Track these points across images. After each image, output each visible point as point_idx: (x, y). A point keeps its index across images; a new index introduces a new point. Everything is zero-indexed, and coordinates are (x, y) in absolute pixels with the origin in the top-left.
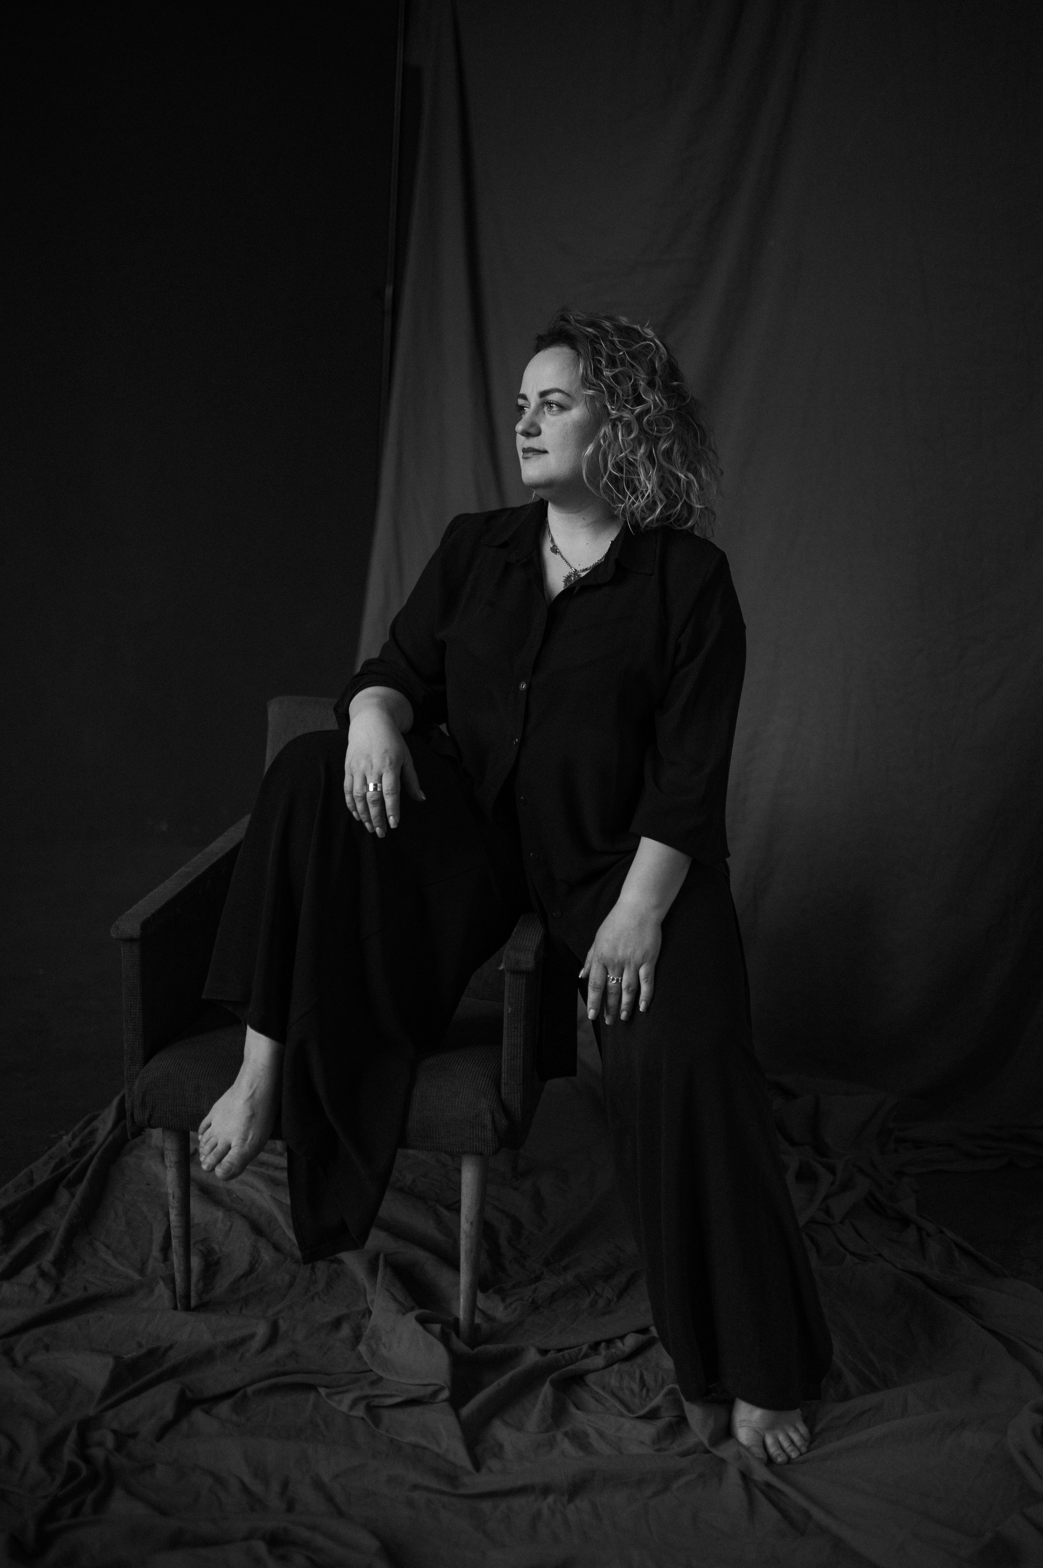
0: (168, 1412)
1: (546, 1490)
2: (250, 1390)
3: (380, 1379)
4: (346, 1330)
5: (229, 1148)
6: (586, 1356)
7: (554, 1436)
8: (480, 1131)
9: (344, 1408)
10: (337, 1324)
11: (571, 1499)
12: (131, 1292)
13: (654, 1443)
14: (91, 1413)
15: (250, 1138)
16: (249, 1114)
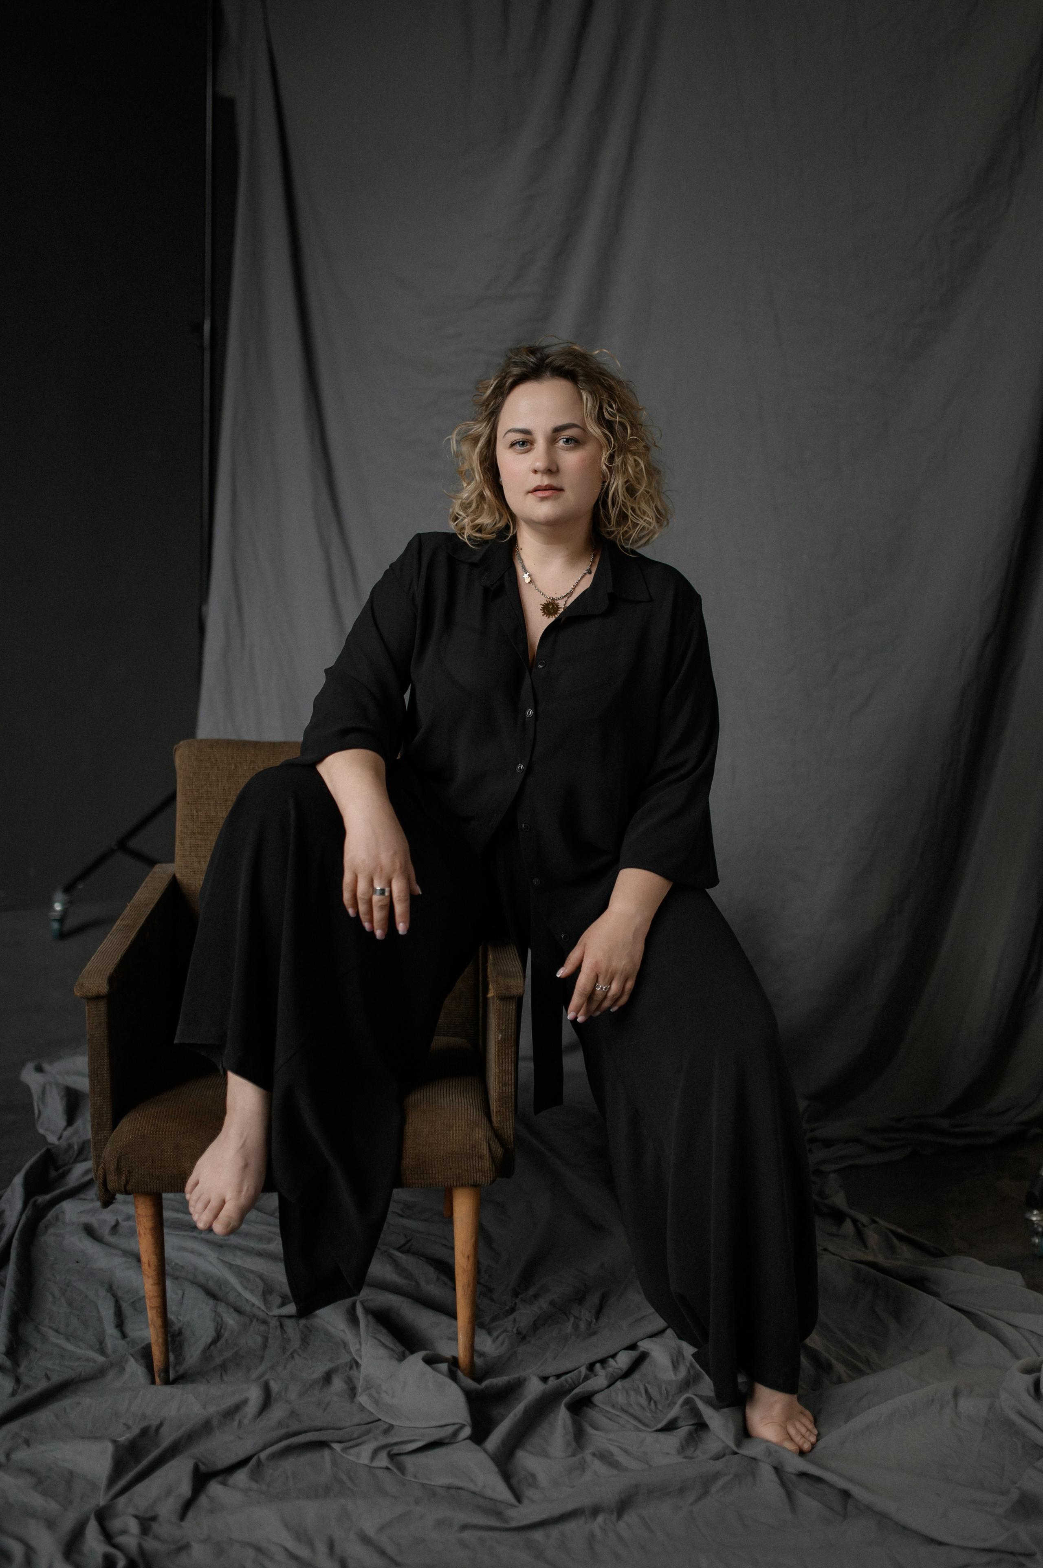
0: (185, 1489)
1: (595, 1511)
2: (263, 1455)
3: (391, 1427)
4: (338, 1384)
5: (224, 1202)
6: (586, 1378)
7: (583, 1458)
8: (477, 1162)
9: (365, 1459)
10: (327, 1378)
11: (619, 1517)
12: (100, 1373)
13: (679, 1453)
14: (102, 1502)
15: (245, 1189)
16: (242, 1164)
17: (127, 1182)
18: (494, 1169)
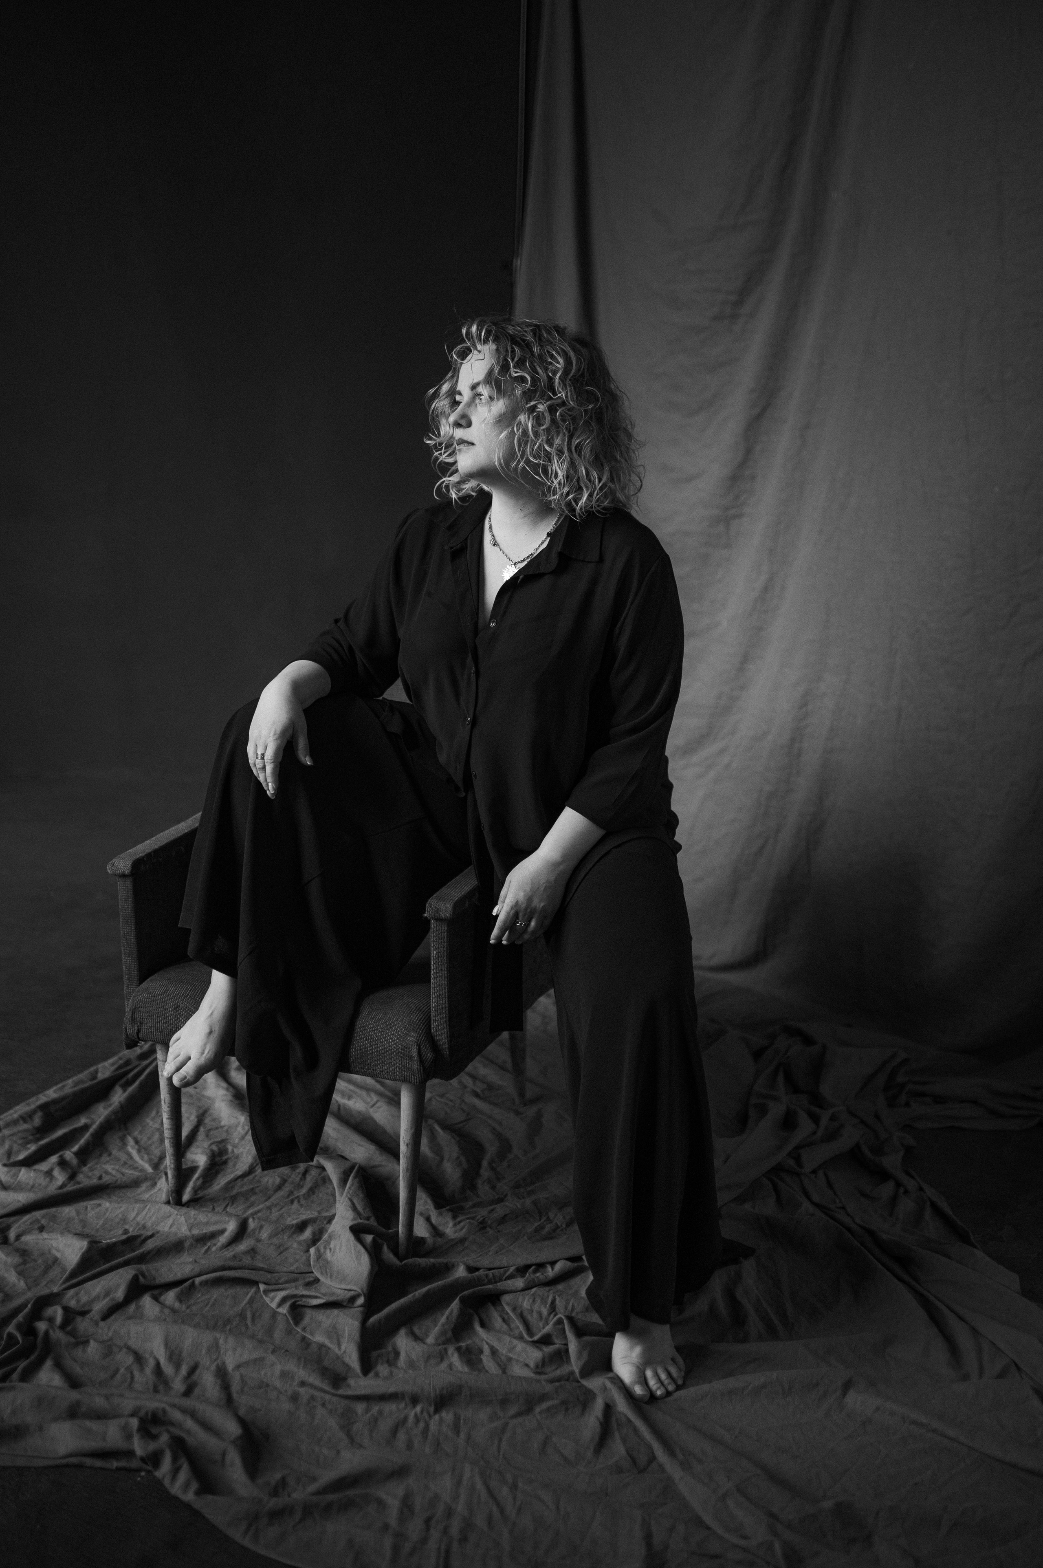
0: (120, 1295)
1: (415, 1400)
2: (198, 1280)
3: (317, 1280)
4: (308, 1233)
5: (188, 1059)
6: (511, 1277)
7: (446, 1350)
8: (408, 1061)
9: (274, 1305)
10: (301, 1227)
11: (437, 1410)
12: (135, 1184)
13: (537, 1367)
14: (56, 1289)
15: (206, 1052)
16: (207, 1030)
17: (139, 1031)
18: (422, 1071)
